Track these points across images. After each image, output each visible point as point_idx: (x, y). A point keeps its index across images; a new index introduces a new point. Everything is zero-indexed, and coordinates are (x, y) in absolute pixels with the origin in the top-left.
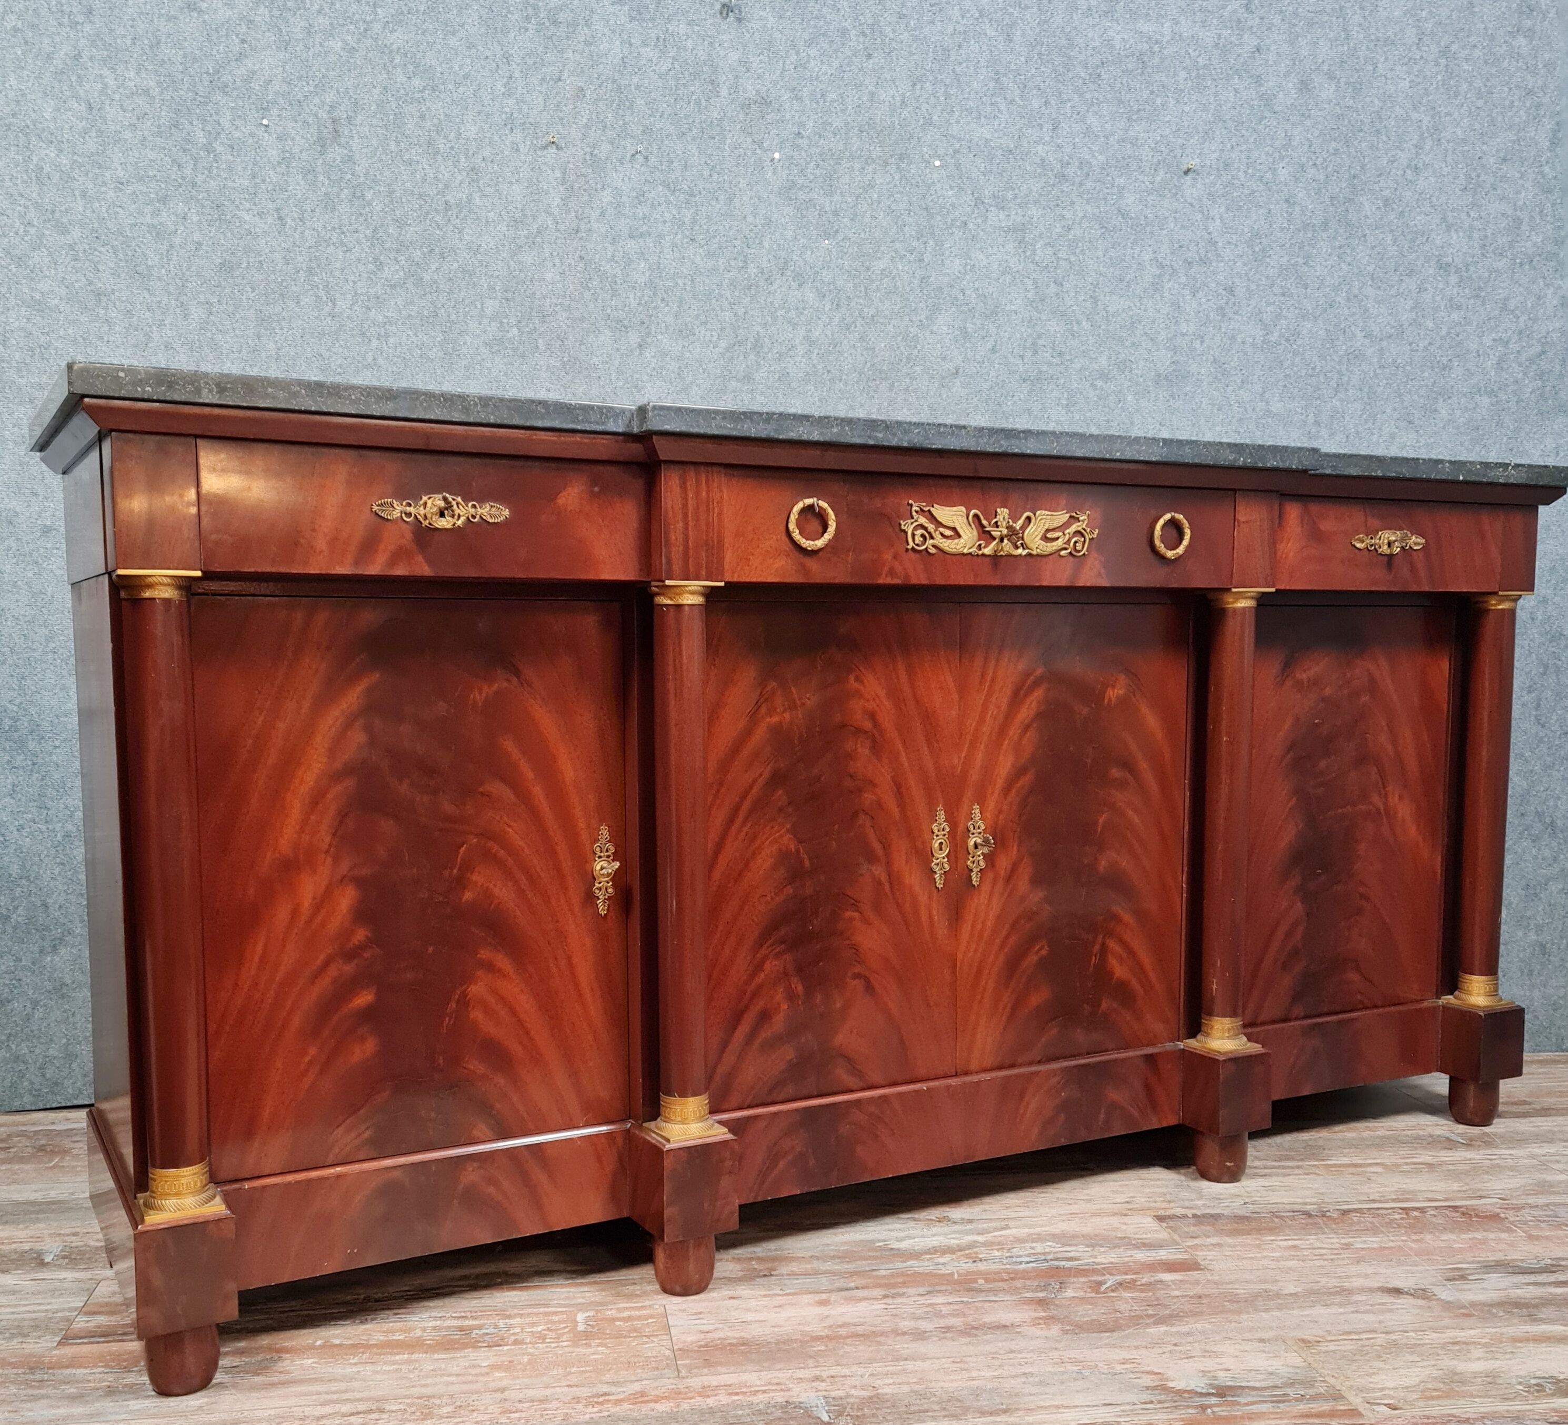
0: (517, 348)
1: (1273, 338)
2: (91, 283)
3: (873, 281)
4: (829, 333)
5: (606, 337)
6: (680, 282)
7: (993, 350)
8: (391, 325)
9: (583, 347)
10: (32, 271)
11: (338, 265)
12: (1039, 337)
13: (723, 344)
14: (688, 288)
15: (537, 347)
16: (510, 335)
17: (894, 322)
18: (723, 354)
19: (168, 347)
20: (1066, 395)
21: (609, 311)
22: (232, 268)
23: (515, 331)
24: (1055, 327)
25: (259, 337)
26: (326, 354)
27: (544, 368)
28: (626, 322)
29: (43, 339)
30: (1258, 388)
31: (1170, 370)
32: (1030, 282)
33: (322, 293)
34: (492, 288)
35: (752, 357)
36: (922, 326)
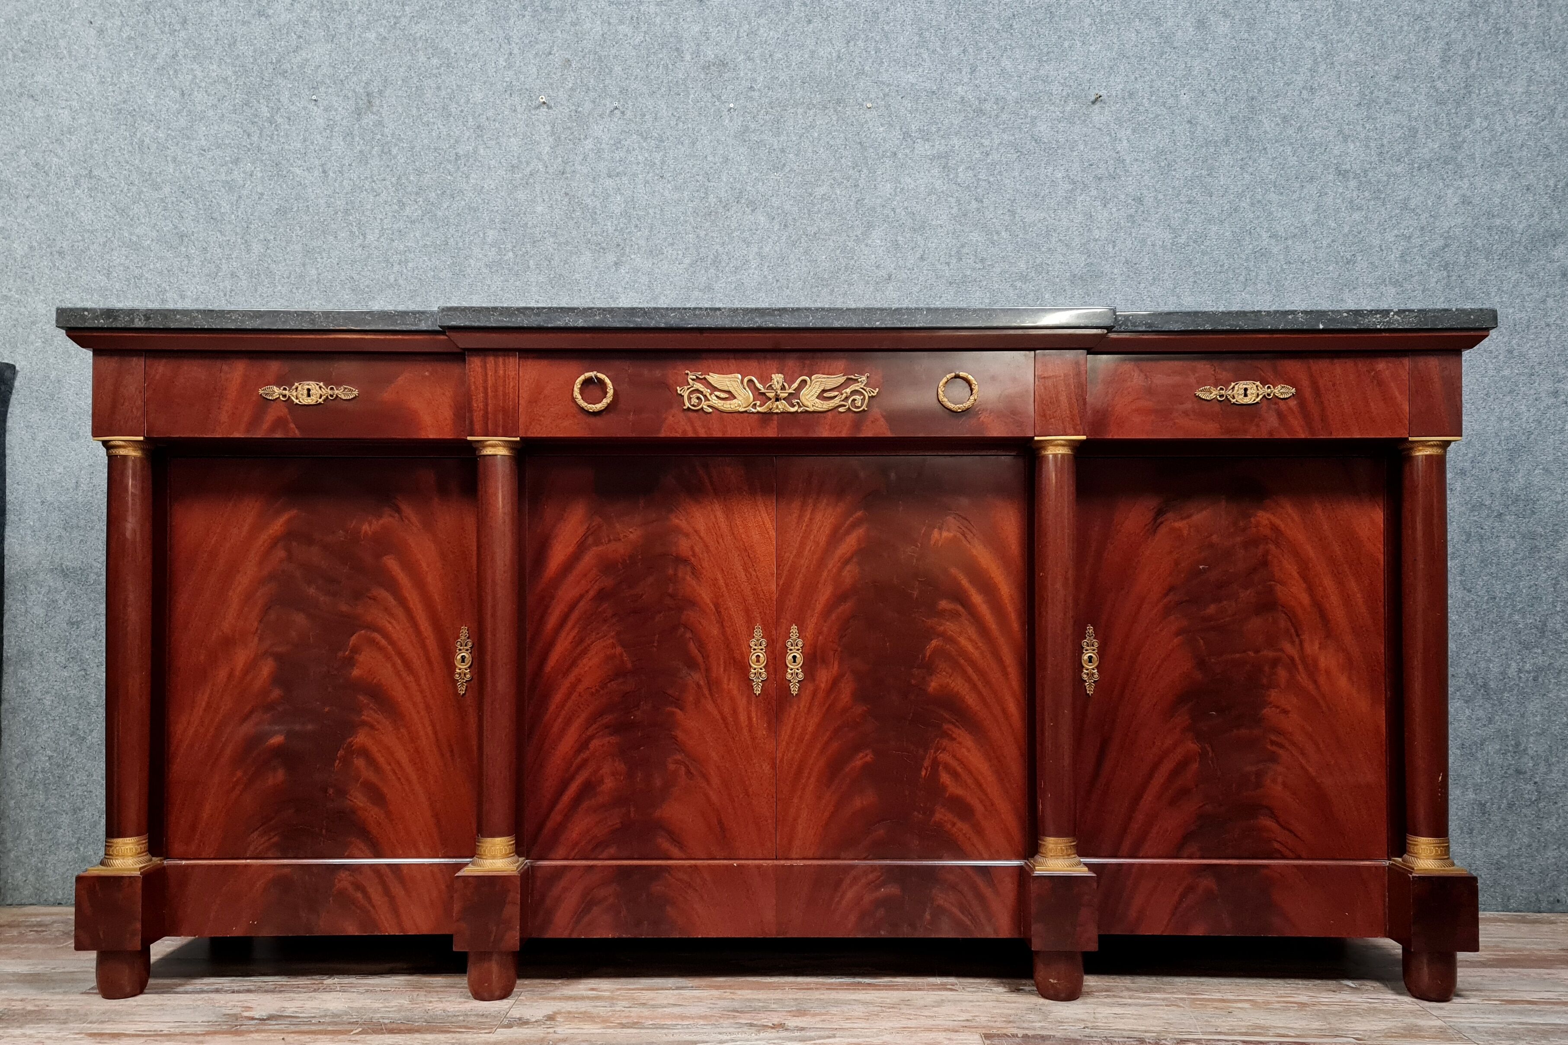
0: (512, 269)
1: (1181, 241)
2: (176, 227)
3: (814, 205)
4: (777, 249)
5: (587, 257)
6: (651, 211)
7: (922, 258)
8: (410, 253)
9: (566, 266)
10: (131, 220)
11: (369, 207)
12: (963, 246)
13: (687, 261)
14: (658, 216)
15: (529, 267)
16: (506, 258)
17: (833, 238)
18: (687, 270)
19: (233, 275)
20: (988, 295)
21: (590, 236)
22: (285, 212)
23: (511, 254)
24: (976, 237)
25: (304, 265)
26: (356, 277)
27: (534, 284)
28: (604, 245)
29: (137, 272)
30: (1169, 284)
31: (1085, 271)
32: (953, 200)
33: (355, 229)
34: (492, 221)
35: (712, 270)
36: (857, 240)
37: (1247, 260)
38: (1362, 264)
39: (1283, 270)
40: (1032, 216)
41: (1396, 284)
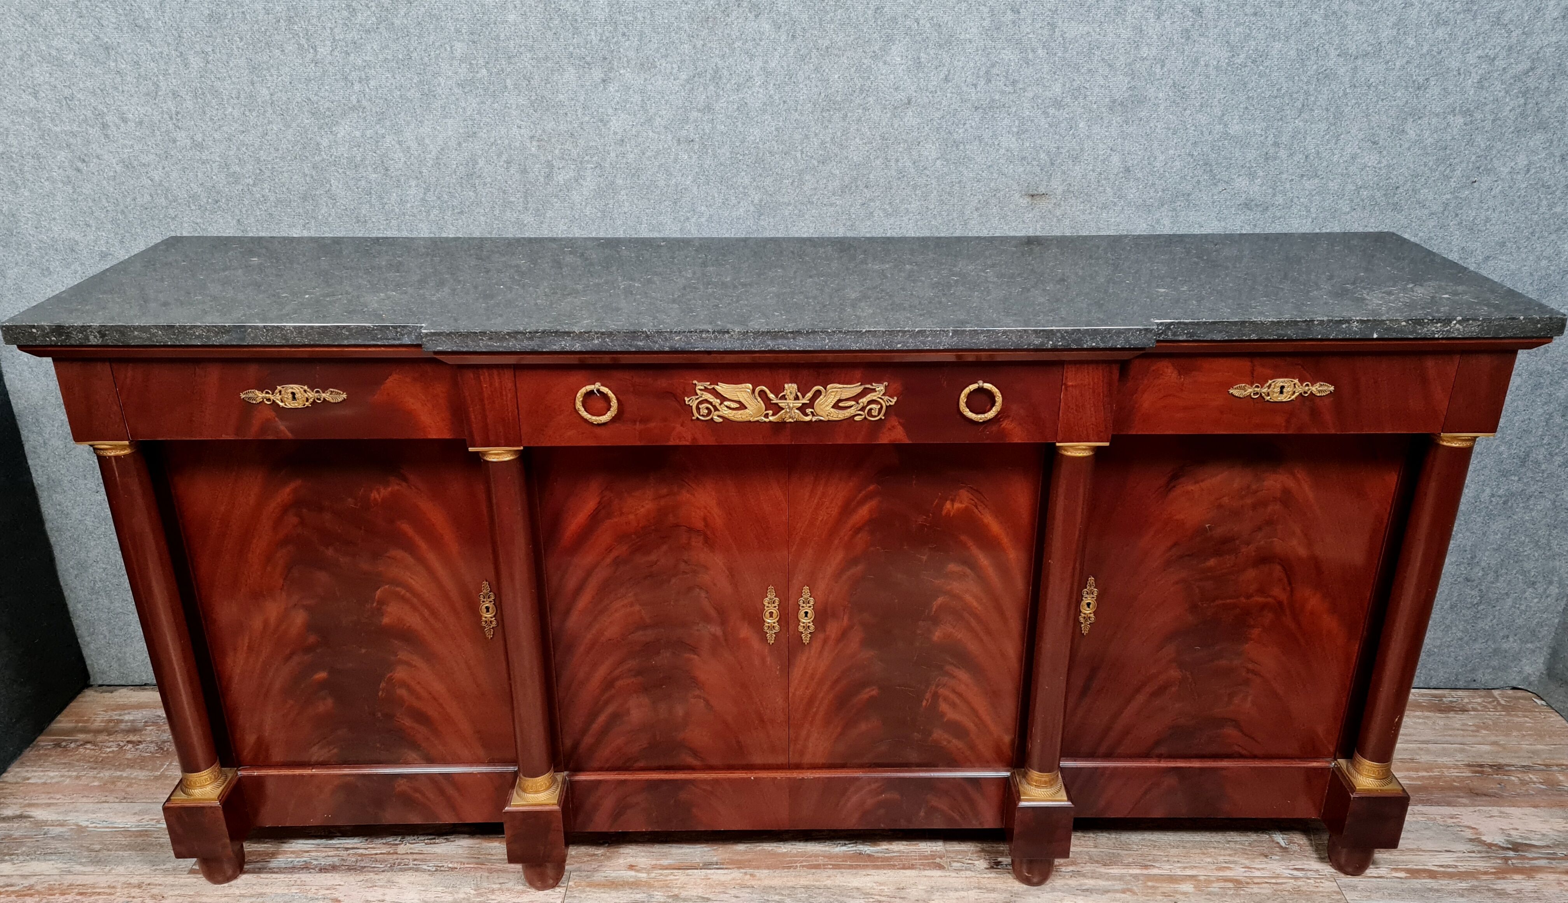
0: (488, 88)
1: (1238, 60)
2: (98, 38)
3: (827, 12)
4: (785, 64)
5: (570, 74)
6: (639, 15)
7: (946, 79)
8: (370, 68)
9: (549, 86)
10: (45, 30)
11: (314, 13)
12: (993, 66)
13: (683, 76)
14: (648, 22)
15: (506, 87)
16: (479, 76)
17: (848, 54)
18: (683, 86)
19: (175, 95)
20: (1017, 123)
21: (571, 48)
22: (220, 20)
23: (484, 71)
24: (1009, 55)
25: (253, 84)
26: (315, 99)
27: (514, 107)
28: (588, 59)
29: (67, 92)
30: (1218, 111)
31: (1126, 95)
32: (986, 10)
33: (303, 41)
34: (458, 31)
35: (711, 87)
36: (875, 57)
37: (1308, 83)
38: (1434, 90)
39: (1345, 94)
40: (1074, 30)
41: (1468, 113)
